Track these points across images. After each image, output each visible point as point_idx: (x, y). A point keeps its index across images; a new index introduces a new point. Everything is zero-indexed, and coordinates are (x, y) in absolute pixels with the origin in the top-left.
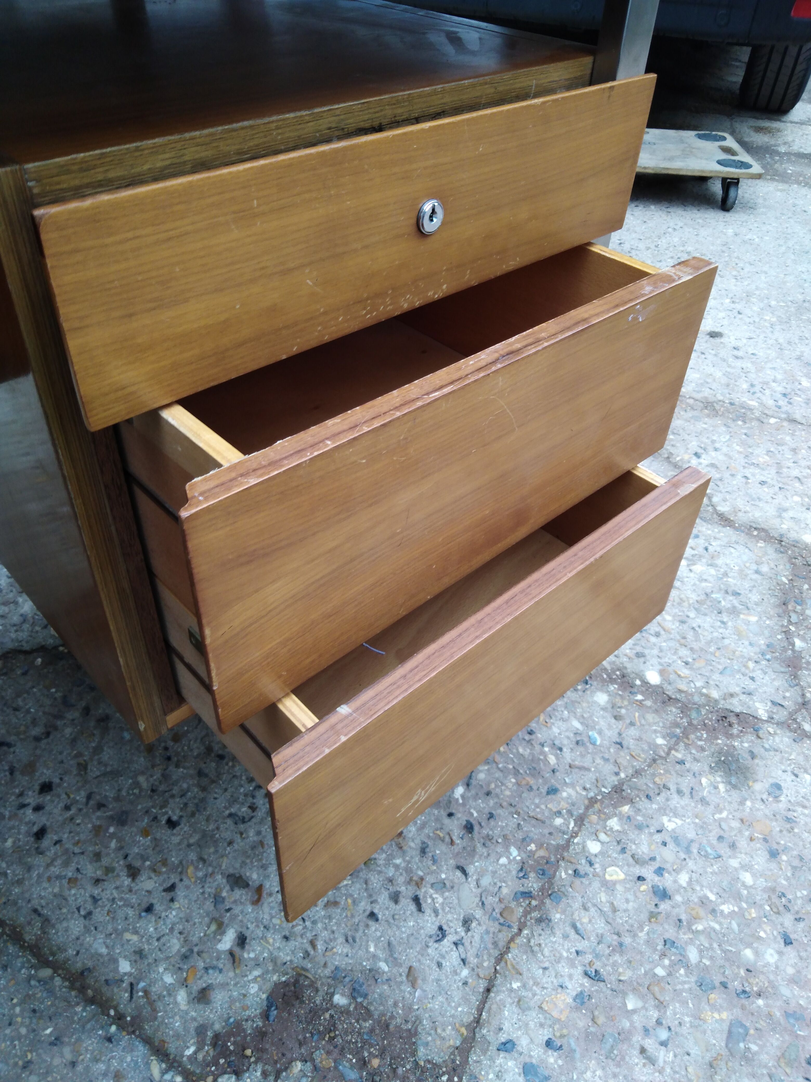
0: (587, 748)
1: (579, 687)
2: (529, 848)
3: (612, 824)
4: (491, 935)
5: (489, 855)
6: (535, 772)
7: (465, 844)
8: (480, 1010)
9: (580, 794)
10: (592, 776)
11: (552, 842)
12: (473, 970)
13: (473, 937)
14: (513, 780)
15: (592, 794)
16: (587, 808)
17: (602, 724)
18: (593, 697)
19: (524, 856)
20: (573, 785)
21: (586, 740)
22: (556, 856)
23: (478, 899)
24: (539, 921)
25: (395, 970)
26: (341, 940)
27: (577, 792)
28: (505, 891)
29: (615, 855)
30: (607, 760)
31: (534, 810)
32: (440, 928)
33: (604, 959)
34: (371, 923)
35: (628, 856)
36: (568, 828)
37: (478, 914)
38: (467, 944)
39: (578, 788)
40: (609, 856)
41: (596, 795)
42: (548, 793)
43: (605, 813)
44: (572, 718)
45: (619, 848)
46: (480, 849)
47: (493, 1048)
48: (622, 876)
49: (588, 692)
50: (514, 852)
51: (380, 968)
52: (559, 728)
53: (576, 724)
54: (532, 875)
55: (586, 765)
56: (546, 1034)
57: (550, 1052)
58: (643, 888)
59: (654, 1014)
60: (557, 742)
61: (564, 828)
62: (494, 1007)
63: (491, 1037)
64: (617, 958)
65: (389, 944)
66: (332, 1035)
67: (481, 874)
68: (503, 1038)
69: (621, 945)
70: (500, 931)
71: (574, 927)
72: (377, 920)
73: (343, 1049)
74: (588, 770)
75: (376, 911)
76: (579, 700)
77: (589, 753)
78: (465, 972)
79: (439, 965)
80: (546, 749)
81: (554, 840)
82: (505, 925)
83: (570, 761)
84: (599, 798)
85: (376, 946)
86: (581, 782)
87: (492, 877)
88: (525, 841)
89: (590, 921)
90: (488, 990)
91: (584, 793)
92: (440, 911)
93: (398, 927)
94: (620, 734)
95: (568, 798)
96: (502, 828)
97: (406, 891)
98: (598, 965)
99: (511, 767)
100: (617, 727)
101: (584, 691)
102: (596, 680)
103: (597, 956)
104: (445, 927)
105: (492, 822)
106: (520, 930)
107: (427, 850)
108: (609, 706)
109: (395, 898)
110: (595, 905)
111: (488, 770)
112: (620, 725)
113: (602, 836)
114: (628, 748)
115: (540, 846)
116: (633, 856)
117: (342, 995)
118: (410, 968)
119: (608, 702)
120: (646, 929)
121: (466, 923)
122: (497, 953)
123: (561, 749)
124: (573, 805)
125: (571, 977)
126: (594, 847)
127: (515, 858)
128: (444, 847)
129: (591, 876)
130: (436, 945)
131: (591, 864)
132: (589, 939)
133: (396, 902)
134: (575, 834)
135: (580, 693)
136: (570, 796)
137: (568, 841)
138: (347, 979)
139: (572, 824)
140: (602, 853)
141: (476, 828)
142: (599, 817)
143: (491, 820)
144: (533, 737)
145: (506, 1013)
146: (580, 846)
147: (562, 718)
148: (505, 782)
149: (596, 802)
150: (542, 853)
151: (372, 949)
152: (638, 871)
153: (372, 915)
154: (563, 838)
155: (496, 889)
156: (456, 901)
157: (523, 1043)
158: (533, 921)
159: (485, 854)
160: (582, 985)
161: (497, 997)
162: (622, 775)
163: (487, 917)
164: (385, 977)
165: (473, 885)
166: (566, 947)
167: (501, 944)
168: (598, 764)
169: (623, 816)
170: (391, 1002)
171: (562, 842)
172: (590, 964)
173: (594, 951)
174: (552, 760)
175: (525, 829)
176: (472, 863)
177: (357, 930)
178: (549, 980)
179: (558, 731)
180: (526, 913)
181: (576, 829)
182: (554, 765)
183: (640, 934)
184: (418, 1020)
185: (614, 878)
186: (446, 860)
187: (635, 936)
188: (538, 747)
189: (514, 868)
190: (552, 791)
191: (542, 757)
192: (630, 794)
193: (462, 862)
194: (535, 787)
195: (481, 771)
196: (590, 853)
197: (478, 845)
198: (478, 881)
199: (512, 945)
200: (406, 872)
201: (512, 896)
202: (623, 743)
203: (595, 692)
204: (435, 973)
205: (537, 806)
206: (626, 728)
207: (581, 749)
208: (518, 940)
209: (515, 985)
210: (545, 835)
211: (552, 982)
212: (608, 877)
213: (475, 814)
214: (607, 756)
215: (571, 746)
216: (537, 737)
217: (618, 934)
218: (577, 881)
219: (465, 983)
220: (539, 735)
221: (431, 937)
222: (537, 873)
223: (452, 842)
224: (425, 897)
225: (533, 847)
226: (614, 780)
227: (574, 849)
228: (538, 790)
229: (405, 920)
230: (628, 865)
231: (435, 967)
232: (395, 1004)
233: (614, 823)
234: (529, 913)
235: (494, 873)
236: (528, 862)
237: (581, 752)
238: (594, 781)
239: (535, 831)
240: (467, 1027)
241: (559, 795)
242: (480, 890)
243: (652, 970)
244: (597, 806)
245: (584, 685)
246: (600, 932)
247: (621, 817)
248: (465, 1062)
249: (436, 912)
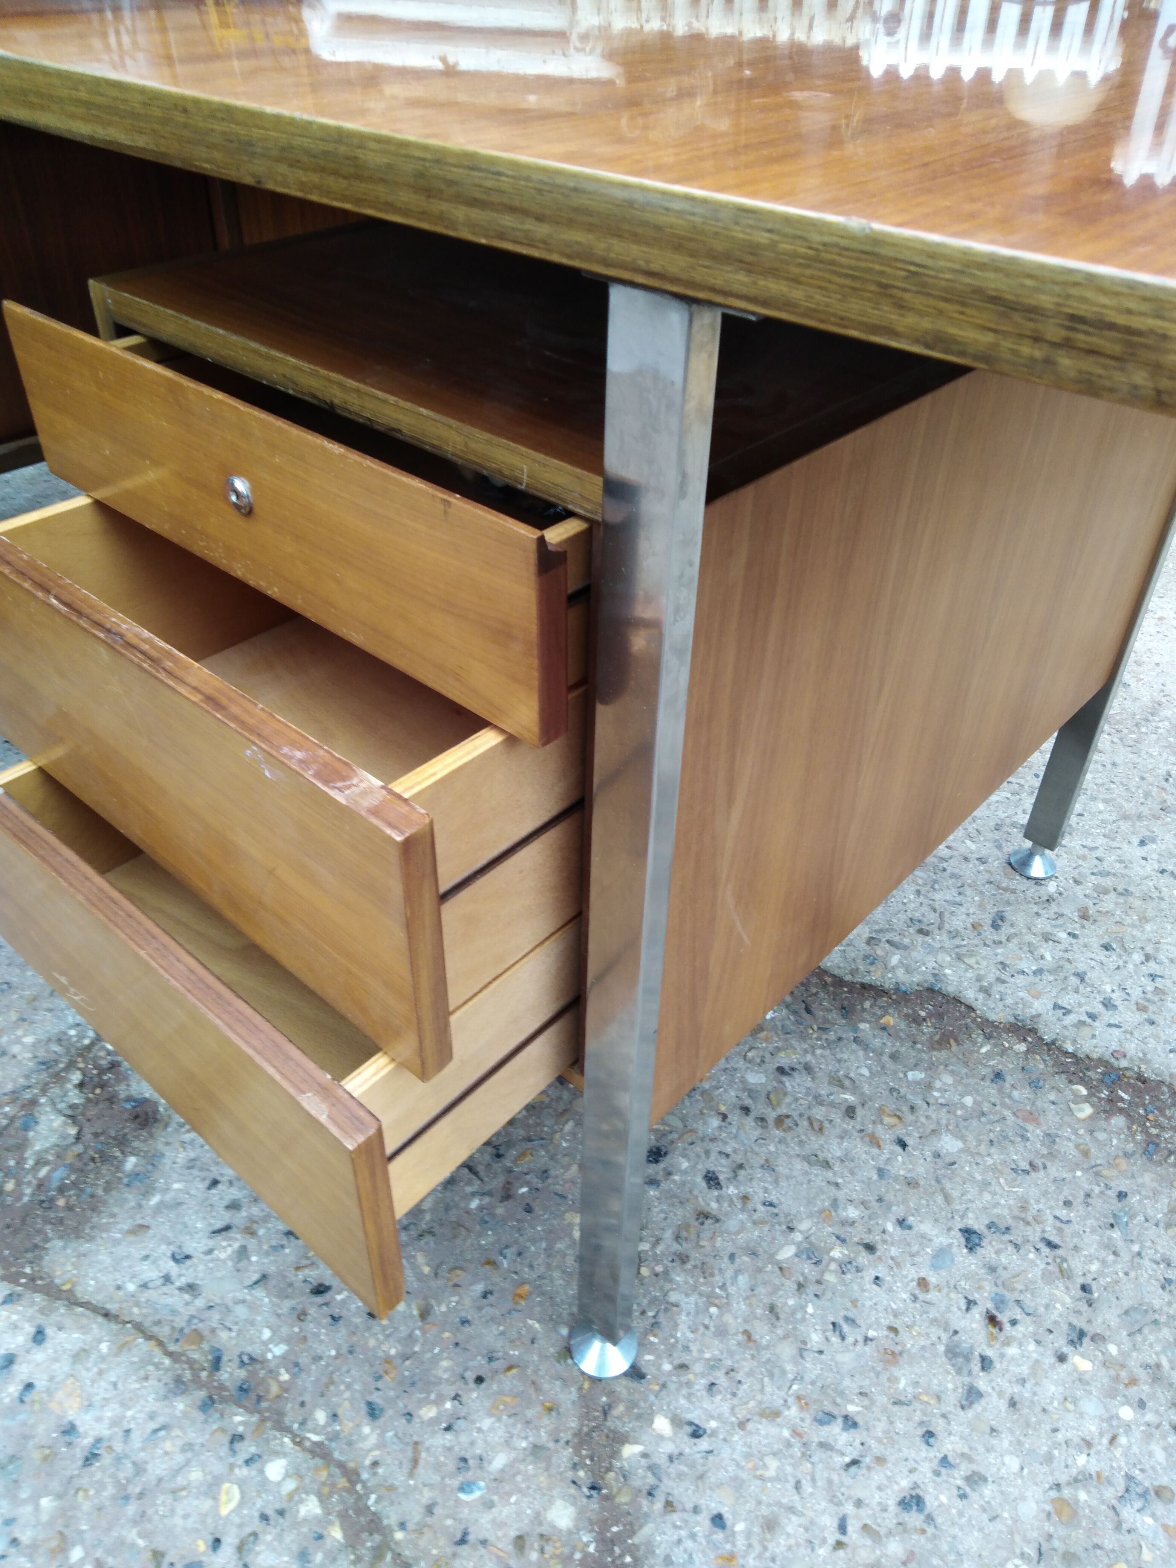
0: (452, 1476)
1: (581, 1473)
2: (282, 1371)
3: (310, 1504)
4: (170, 1318)
5: (279, 1316)
6: (409, 1385)
7: (297, 1285)
8: (85, 1305)
9: (367, 1455)
10: (399, 1478)
11: (289, 1406)
12: (133, 1296)
13: (173, 1296)
14: (393, 1352)
15: (365, 1476)
16: (341, 1465)
17: (504, 1511)
18: (563, 1498)
19: (272, 1365)
20: (381, 1445)
21: (470, 1475)
22: (268, 1409)
23: (219, 1301)
24: (178, 1380)
25: (149, 1212)
26: (192, 1155)
27: (370, 1451)
28: (224, 1335)
29: (259, 1503)
30: (429, 1510)
31: (343, 1382)
32: (188, 1257)
33: (113, 1470)
34: (207, 1183)
35: (256, 1525)
36: (309, 1431)
37: (200, 1302)
38: (165, 1289)
39: (377, 1453)
40: (259, 1493)
41: (364, 1483)
42: (370, 1404)
43: (331, 1494)
44: (513, 1455)
45: (270, 1512)
46: (287, 1304)
47: (41, 1320)
48: (225, 1511)
49: (572, 1490)
50: (279, 1350)
51: (153, 1195)
52: (492, 1429)
53: (499, 1461)
54: (242, 1373)
55: (420, 1470)
56: (41, 1383)
57: (20, 1387)
58: (202, 1546)
59: (25, 1537)
60: (461, 1424)
61: (310, 1425)
62: (85, 1321)
63: (55, 1317)
64: (110, 1491)
65: (180, 1204)
66: (98, 1160)
67: (253, 1307)
68: (49, 1331)
69: (126, 1498)
70: (173, 1328)
71: (163, 1427)
72: (209, 1188)
73: (82, 1171)
74: (411, 1475)
75: (220, 1186)
76: (553, 1471)
77: (443, 1479)
78: (131, 1287)
79: (146, 1257)
80: (448, 1405)
81: (292, 1409)
82: (179, 1335)
83: (427, 1444)
84: (359, 1487)
85: (179, 1190)
86: (389, 1460)
87: (246, 1320)
88: (296, 1367)
89: (166, 1453)
90: (106, 1315)
91: (368, 1462)
92: (209, 1257)
93: (196, 1212)
94: (484, 1542)
95: (360, 1435)
96: (317, 1335)
97: (240, 1218)
98: (107, 1459)
99: (417, 1349)
100: (498, 1539)
101: (574, 1482)
102: (603, 1508)
103: (118, 1460)
104: (188, 1262)
105: (327, 1320)
106: (170, 1354)
107: (292, 1238)
108: (543, 1529)
109: (234, 1206)
110: (188, 1463)
111: (412, 1316)
112: (504, 1544)
113: (290, 1485)
114: (455, 1555)
115: (285, 1388)
116: (255, 1535)
117: (136, 1165)
118: (148, 1227)
119: (554, 1527)
120: (141, 1543)
121: (191, 1288)
122: (147, 1324)
123: (448, 1429)
124: (350, 1444)
125: (99, 1419)
126: (275, 1469)
127: (270, 1351)
128: (292, 1258)
129: (231, 1460)
130: (169, 1254)
131: (248, 1462)
132: (143, 1449)
133: (228, 1207)
134: (299, 1442)
135: (570, 1474)
136: (364, 1438)
137: (287, 1430)
138: (150, 1167)
139: (315, 1438)
140: (264, 1484)
141: (319, 1299)
142: (324, 1484)
143: (329, 1320)
144: (472, 1385)
145: (76, 1336)
146: (278, 1448)
147: (511, 1437)
148: (391, 1340)
149: (353, 1483)
150: (274, 1389)
151: (176, 1186)
152: (230, 1541)
153: (215, 1183)
154: (293, 1422)
155: (228, 1324)
156: (219, 1274)
157: (39, 1355)
158: (180, 1372)
159: (280, 1311)
160: (86, 1435)
161: (97, 1326)
162: (399, 1535)
163: (194, 1313)
164: (144, 1202)
165: (239, 1295)
166: (138, 1415)
167: (156, 1330)
168: (421, 1493)
169: (325, 1528)
170: (116, 1210)
171: (287, 1420)
172: (110, 1447)
173: (126, 1456)
174: (429, 1412)
175: (314, 1367)
176: (268, 1295)
177: (201, 1169)
178: (102, 1389)
179: (485, 1428)
180: (191, 1363)
181: (307, 1444)
182: (420, 1417)
183: (135, 1531)
184: (91, 1239)
185: (223, 1497)
186: (275, 1261)
187: (135, 1523)
188: (451, 1391)
189: (255, 1350)
190: (373, 1412)
191: (433, 1396)
192: (363, 1545)
193: (273, 1282)
194: (380, 1384)
195: (409, 1306)
196: (267, 1462)
197: (294, 1302)
198: (244, 1301)
199: (153, 1343)
200: (266, 1216)
201: (217, 1346)
202: (465, 1546)
203: (574, 1504)
204: (137, 1254)
205: (349, 1387)
206: (498, 1558)
207: (451, 1466)
208: (157, 1351)
209: (104, 1347)
210: (301, 1395)
211: (97, 1394)
212: (226, 1486)
213: (339, 1297)
214: (438, 1511)
215: (456, 1449)
216: (471, 1391)
217: (141, 1496)
218: (226, 1439)
219: (119, 1288)
220: (475, 1395)
221: (180, 1247)
222: (245, 1382)
223: (298, 1268)
224: (230, 1239)
225: (285, 1377)
226: (391, 1519)
227: (275, 1438)
228: (378, 1389)
229: (204, 1218)
230: (241, 1526)
231: (144, 1253)
232: (113, 1215)
233: (311, 1507)
234: (191, 1368)
235: (252, 1323)
236: (263, 1368)
237: (445, 1465)
238: (390, 1481)
239: (307, 1381)
240: (70, 1291)
241: (365, 1421)
242: (230, 1304)
243: (82, 1542)
244: (342, 1482)
245: (589, 1483)
246: (149, 1467)
247: (324, 1522)
248: (37, 1289)
249: (210, 1252)
